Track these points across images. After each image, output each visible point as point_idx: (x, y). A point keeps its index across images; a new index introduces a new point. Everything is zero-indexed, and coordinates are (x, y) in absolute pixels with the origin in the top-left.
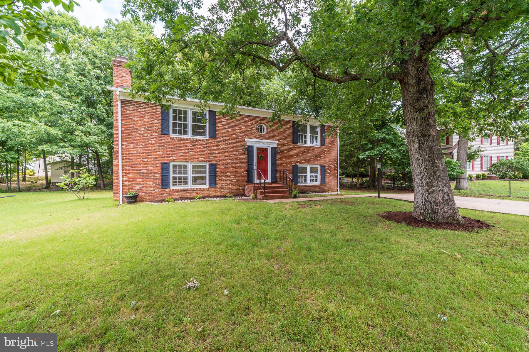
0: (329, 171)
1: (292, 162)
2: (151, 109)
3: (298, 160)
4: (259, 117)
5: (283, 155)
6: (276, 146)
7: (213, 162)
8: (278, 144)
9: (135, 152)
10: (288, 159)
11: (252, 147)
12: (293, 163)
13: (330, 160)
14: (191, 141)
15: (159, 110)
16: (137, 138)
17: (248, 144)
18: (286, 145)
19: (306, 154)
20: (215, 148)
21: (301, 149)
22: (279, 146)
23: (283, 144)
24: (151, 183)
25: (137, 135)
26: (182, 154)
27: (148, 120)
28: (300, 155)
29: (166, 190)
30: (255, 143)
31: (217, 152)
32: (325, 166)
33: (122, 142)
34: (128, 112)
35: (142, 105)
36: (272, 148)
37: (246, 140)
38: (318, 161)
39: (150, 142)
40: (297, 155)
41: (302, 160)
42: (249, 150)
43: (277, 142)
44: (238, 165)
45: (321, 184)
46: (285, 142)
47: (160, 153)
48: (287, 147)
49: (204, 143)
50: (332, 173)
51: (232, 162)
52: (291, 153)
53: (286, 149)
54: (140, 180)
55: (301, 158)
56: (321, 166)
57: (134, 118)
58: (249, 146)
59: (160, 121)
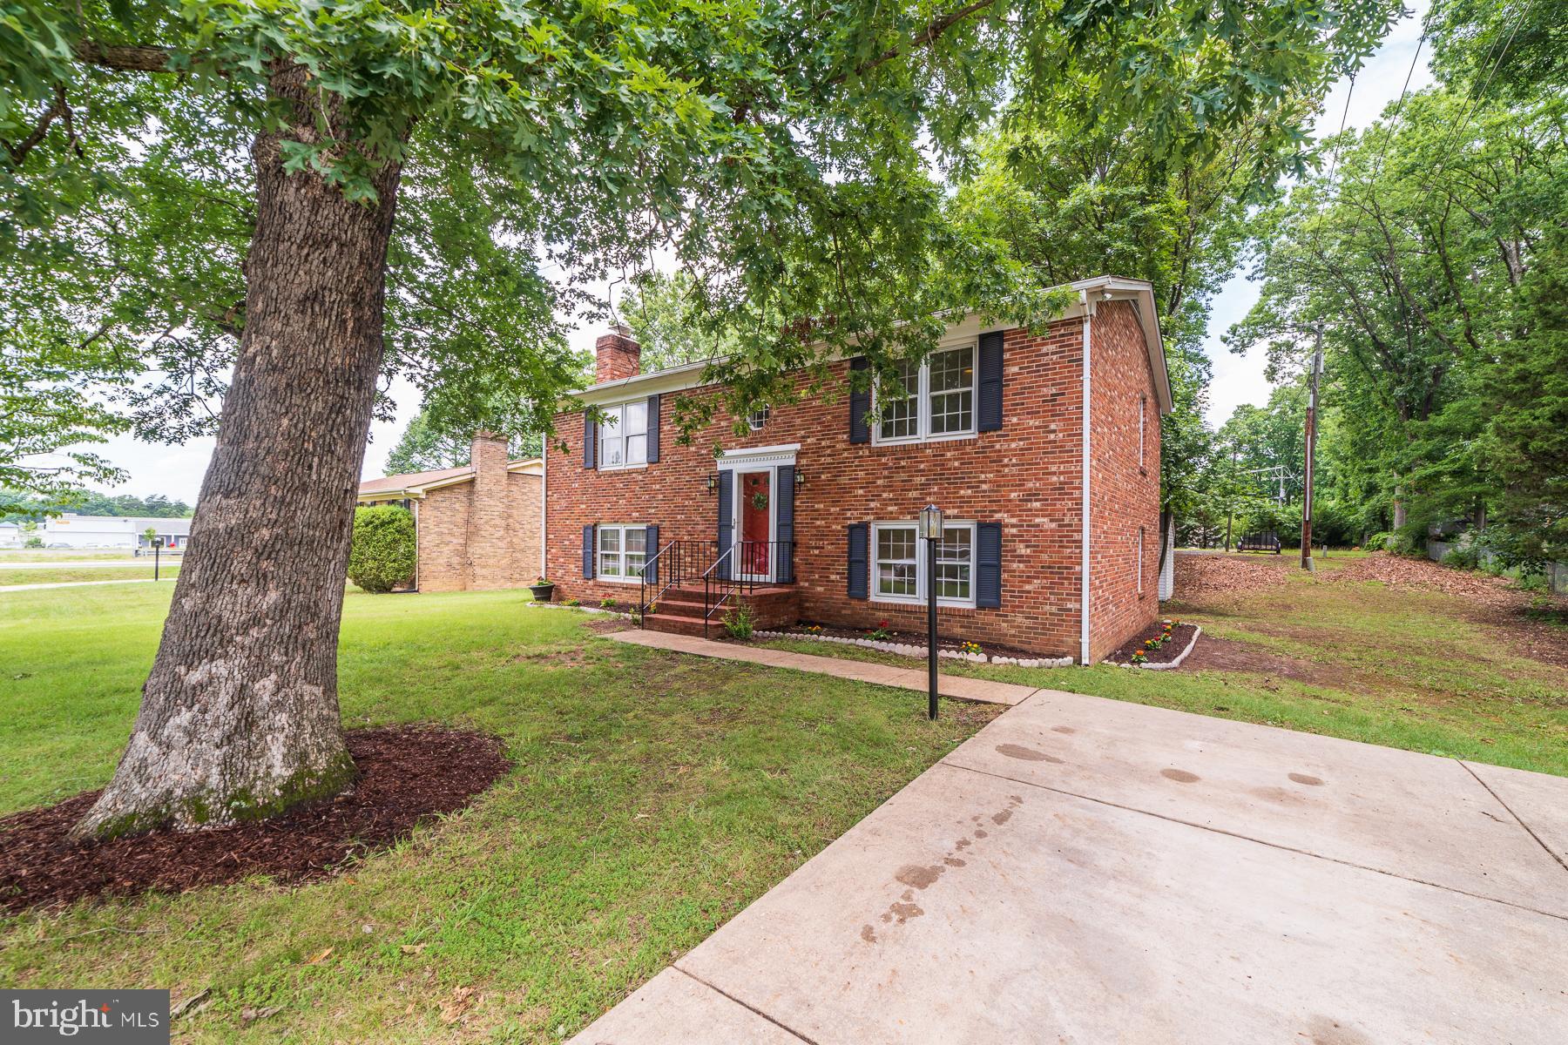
0: (1022, 550)
1: (849, 514)
2: (575, 422)
3: (872, 505)
5: (817, 490)
6: (792, 462)
7: (654, 521)
8: (799, 455)
10: (835, 503)
11: (730, 472)
12: (853, 518)
13: (1031, 496)
14: (622, 475)
17: (720, 467)
18: (828, 451)
19: (904, 476)
20: (658, 487)
21: (884, 460)
22: (804, 462)
23: (818, 451)
24: (572, 566)
26: (609, 505)
27: (572, 444)
28: (880, 482)
29: (590, 583)
30: (738, 461)
31: (661, 497)
32: (998, 526)
35: (566, 418)
36: (780, 469)
38: (965, 501)
39: (573, 485)
40: (867, 485)
41: (886, 502)
42: (721, 483)
43: (798, 446)
44: (701, 527)
45: (980, 606)
46: (823, 443)
47: (583, 506)
48: (829, 460)
49: (640, 477)
50: (1044, 557)
51: (689, 520)
52: (844, 480)
53: (826, 468)
54: (562, 559)
55: (885, 495)
56: (982, 527)
58: (723, 473)
59: (583, 443)
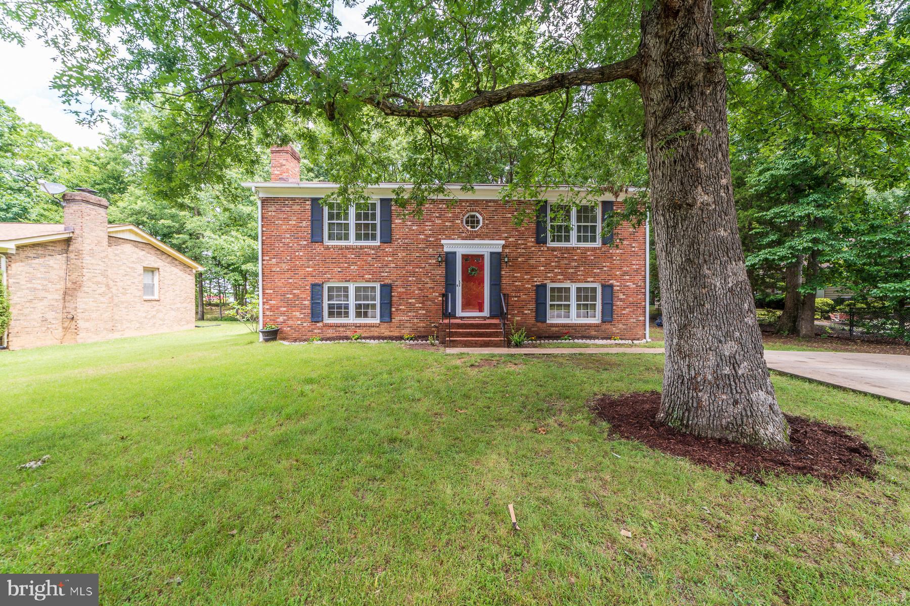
0: (621, 296)
1: (535, 279)
2: (298, 207)
3: (549, 275)
4: (467, 201)
5: (515, 266)
6: (500, 250)
7: (387, 281)
8: (504, 247)
9: (278, 269)
10: (527, 273)
11: (455, 253)
12: (538, 281)
13: (626, 273)
14: (353, 249)
15: (309, 207)
16: (281, 249)
17: (446, 249)
18: (523, 246)
19: (566, 262)
20: (390, 259)
21: (555, 253)
22: (507, 251)
23: (516, 246)
24: (298, 314)
25: (281, 245)
26: (339, 270)
27: (294, 223)
28: (553, 264)
29: (318, 325)
30: (459, 246)
31: (393, 265)
32: (612, 286)
33: (263, 256)
34: (270, 213)
35: (287, 202)
36: (492, 253)
37: (443, 242)
38: (596, 275)
39: (297, 254)
40: (546, 265)
41: (556, 274)
42: (448, 259)
43: (503, 242)
44: (429, 285)
45: (603, 321)
46: (519, 242)
47: (310, 269)
48: (523, 251)
49: (373, 252)
50: (631, 299)
51: (419, 281)
52: (532, 262)
53: (521, 255)
54: (285, 309)
55: (556, 270)
56: (603, 286)
57: (277, 222)
58: (447, 253)
59: (309, 223)
